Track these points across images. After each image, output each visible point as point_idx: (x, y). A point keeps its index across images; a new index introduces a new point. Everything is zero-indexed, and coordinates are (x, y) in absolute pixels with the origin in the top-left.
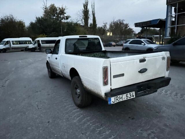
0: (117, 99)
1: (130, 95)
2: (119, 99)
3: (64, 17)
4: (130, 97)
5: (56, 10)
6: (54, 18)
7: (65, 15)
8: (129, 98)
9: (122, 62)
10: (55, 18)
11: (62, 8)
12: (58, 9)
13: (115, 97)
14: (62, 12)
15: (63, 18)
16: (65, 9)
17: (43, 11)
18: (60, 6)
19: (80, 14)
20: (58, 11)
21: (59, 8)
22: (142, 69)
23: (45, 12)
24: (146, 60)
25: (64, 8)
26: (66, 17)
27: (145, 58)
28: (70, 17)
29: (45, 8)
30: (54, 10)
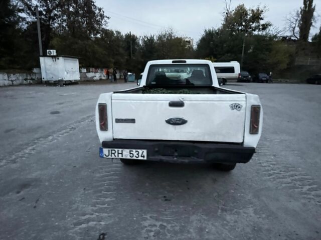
0: (114, 154)
1: (137, 153)
2: (116, 154)
3: (259, 26)
4: (137, 156)
5: (246, 14)
6: (240, 28)
7: (262, 22)
8: (134, 158)
9: (132, 101)
10: (241, 30)
11: (258, 10)
12: (249, 12)
13: (110, 149)
14: (257, 16)
15: (257, 28)
16: (262, 11)
17: (223, 18)
18: (253, 7)
19: (292, 19)
20: (249, 17)
21: (252, 11)
22: (171, 119)
23: (226, 20)
24: (185, 104)
25: (261, 9)
26: (263, 25)
27: (184, 102)
28: (270, 25)
29: (227, 13)
30: (241, 16)
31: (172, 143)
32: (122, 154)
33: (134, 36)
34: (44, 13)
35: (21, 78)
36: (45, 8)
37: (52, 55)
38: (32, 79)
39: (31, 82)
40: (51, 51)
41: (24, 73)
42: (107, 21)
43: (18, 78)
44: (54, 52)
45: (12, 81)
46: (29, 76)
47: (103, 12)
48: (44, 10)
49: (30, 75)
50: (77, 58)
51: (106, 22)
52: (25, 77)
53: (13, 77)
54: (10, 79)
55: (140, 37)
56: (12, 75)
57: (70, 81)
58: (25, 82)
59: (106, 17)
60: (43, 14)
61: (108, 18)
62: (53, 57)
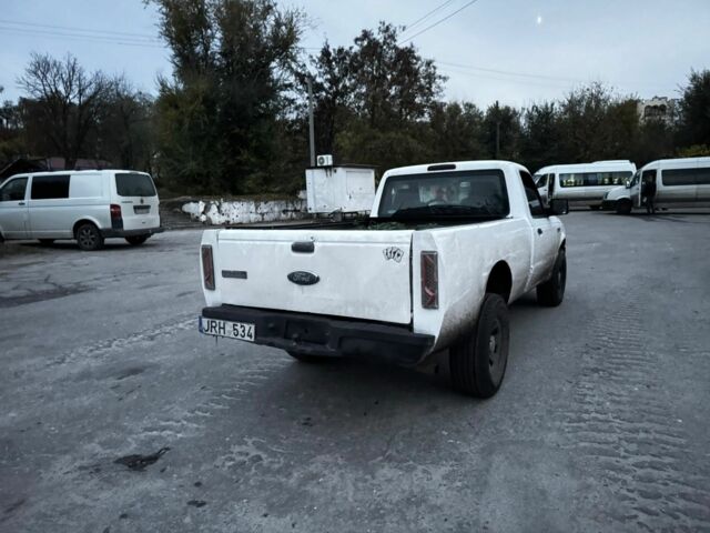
0: (214, 327)
1: (243, 329)
2: (217, 329)
4: (241, 336)
13: (210, 320)
22: (296, 272)
24: (316, 248)
27: (314, 243)
31: (299, 317)
32: (224, 328)
33: (507, 109)
34: (326, 85)
35: (276, 209)
36: (329, 76)
37: (325, 164)
38: (295, 211)
39: (294, 215)
40: (324, 157)
41: (282, 199)
42: (443, 85)
43: (271, 209)
44: (328, 160)
45: (262, 214)
46: (290, 205)
47: (435, 68)
48: (327, 80)
49: (293, 203)
50: (372, 168)
51: (439, 87)
52: (284, 208)
53: (264, 208)
54: (259, 211)
55: (523, 109)
56: (262, 204)
57: (356, 213)
58: (283, 216)
59: (440, 77)
60: (323, 89)
61: (445, 79)
62: (327, 168)
